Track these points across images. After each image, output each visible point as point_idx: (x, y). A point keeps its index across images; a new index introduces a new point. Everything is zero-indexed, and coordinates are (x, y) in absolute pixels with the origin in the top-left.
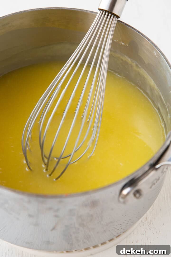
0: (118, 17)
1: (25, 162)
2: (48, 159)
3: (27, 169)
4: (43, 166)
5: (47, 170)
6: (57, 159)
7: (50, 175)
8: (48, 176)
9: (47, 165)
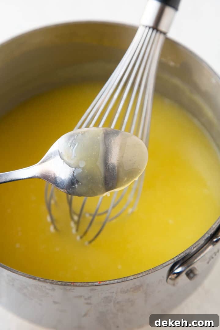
0: (165, 34)
1: (49, 219)
2: (80, 216)
3: (52, 228)
4: (72, 224)
5: (77, 230)
6: (90, 215)
7: (81, 237)
8: (78, 238)
9: (78, 223)
